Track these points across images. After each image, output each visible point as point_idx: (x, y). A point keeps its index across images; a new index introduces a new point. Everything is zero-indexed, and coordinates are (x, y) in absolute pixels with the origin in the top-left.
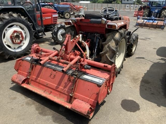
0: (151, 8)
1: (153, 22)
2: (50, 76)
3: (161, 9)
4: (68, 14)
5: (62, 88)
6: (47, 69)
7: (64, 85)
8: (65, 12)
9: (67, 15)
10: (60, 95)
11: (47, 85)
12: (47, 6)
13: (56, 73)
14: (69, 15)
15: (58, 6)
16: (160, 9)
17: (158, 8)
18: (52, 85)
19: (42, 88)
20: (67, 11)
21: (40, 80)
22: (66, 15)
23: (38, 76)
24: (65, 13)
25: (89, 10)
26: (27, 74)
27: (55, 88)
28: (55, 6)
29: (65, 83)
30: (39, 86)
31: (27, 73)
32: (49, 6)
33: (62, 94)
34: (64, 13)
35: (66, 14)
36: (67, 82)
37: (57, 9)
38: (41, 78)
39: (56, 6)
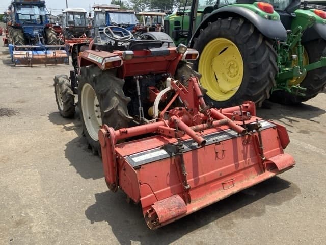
0: (25, 28)
1: (46, 53)
2: (217, 156)
3: (42, 28)
5: (243, 162)
6: (204, 149)
7: (243, 155)
10: (245, 174)
11: (221, 174)
13: (223, 145)
16: (40, 28)
17: (36, 27)
18: (227, 169)
19: (215, 187)
21: (204, 177)
23: (196, 174)
26: (169, 188)
27: (234, 170)
29: (242, 152)
30: (207, 190)
31: (168, 185)
33: (246, 171)
36: (244, 148)
38: (203, 173)
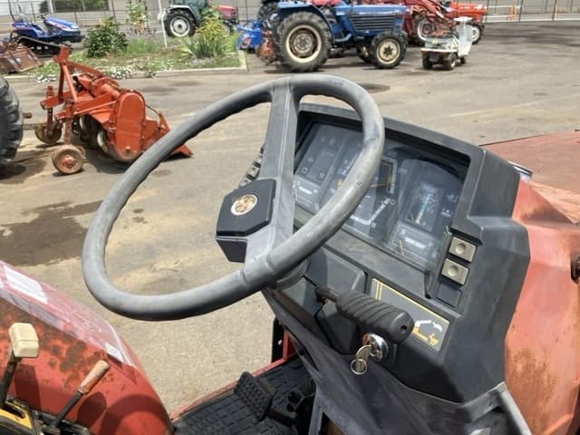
4: (393, 46)
8: (378, 36)
9: (388, 51)
12: (300, 13)
14: (394, 52)
15: (351, 10)
20: (387, 33)
22: (382, 49)
24: (379, 43)
25: (525, 19)
28: (338, 14)
32: (310, 14)
34: (373, 44)
35: (385, 45)
37: (347, 24)
39: (340, 10)
